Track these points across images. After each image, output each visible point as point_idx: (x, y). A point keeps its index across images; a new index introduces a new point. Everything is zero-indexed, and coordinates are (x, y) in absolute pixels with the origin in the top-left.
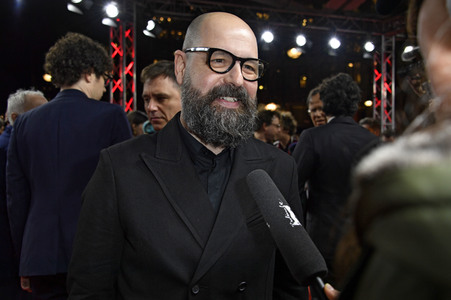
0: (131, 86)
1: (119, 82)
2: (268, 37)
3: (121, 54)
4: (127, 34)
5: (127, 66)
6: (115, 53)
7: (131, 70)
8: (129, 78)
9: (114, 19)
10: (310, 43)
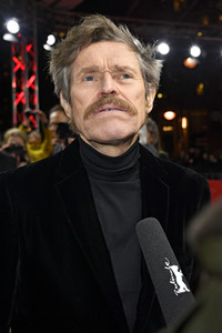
0: (33, 98)
1: (22, 95)
2: (164, 48)
3: (23, 68)
4: (29, 48)
5: (29, 78)
6: (18, 67)
7: (33, 83)
8: (31, 90)
9: (14, 35)
10: (205, 54)
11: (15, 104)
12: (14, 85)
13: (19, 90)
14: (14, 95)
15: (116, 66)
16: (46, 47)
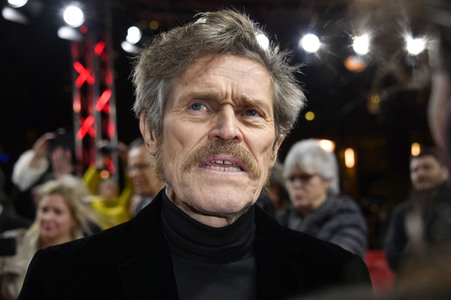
3: (91, 81)
4: (98, 49)
6: (82, 79)
9: (78, 29)
11: (79, 136)
12: (77, 106)
13: (85, 114)
14: (77, 123)
15: (244, 100)
16: (127, 47)
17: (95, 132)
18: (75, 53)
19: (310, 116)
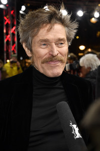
11: (5, 41)
13: (7, 34)
16: (21, 12)
17: (10, 40)
18: (4, 13)
19: (78, 37)
